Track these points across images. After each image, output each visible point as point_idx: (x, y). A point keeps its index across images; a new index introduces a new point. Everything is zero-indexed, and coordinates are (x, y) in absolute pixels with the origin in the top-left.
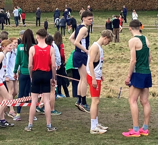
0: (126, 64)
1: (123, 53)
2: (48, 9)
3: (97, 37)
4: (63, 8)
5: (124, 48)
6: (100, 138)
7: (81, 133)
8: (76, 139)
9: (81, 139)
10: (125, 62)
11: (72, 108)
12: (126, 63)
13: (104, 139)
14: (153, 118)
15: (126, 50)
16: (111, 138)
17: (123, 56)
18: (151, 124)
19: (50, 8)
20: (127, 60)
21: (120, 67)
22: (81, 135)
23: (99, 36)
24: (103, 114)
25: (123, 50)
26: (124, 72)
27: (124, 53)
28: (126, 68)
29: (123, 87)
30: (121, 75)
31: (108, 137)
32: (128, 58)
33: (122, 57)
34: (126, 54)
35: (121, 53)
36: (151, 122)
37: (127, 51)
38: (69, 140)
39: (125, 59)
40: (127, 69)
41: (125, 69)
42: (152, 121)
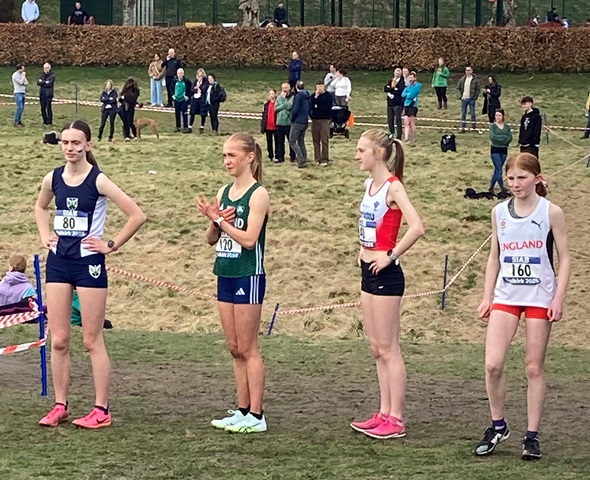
0: (295, 233)
1: (287, 197)
2: (60, 58)
3: (209, 147)
4: (106, 54)
5: (290, 185)
6: (197, 450)
7: (140, 433)
8: (122, 453)
9: (138, 451)
10: (293, 225)
11: (118, 362)
12: (295, 230)
13: (208, 451)
14: (365, 394)
15: (299, 190)
16: (230, 451)
17: (288, 207)
18: (357, 410)
19: (64, 54)
20: (301, 221)
21: (277, 242)
22: (138, 441)
23: (216, 144)
24: (213, 381)
25: (287, 190)
26: (288, 258)
27: (291, 199)
28: (296, 245)
29: (284, 303)
30: (280, 267)
31: (220, 446)
32: (302, 216)
33: (286, 211)
34: (296, 204)
35: (282, 199)
36: (357, 406)
37: (301, 192)
38: (102, 454)
39: (292, 217)
40: (298, 248)
41: (294, 247)
42: (359, 404)
